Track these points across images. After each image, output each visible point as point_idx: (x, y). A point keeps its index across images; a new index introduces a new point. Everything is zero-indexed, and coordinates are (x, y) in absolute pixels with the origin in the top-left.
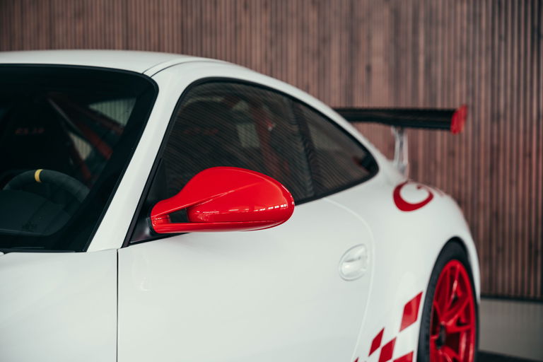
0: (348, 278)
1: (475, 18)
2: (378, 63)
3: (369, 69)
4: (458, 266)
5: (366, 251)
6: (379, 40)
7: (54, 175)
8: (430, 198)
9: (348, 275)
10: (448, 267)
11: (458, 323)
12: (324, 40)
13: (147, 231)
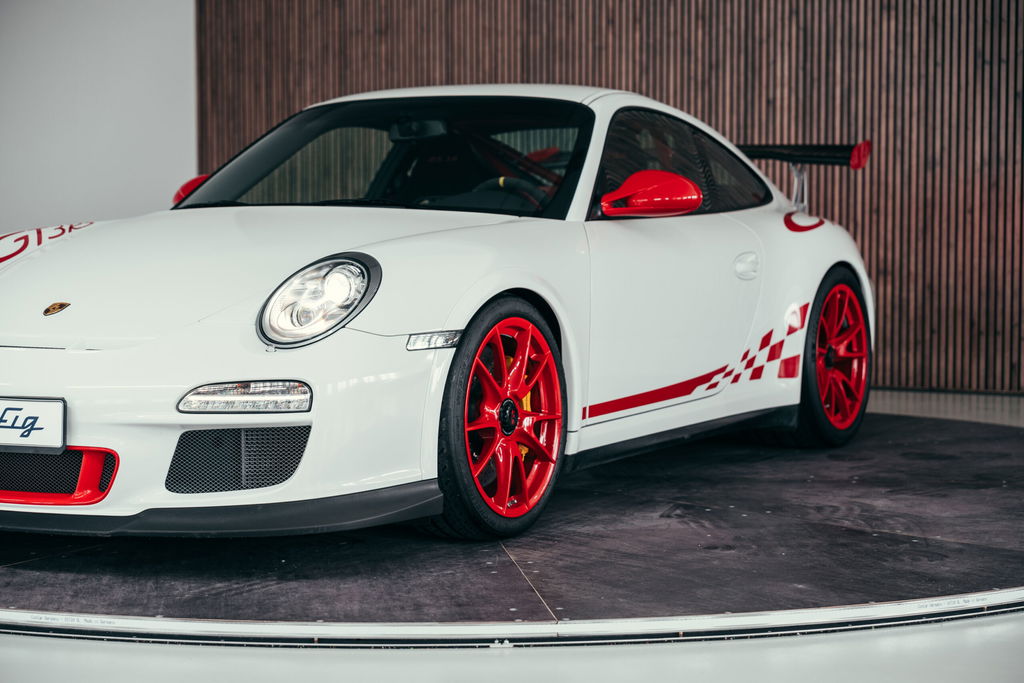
0: (742, 277)
1: (904, 38)
2: (782, 95)
3: (771, 103)
4: (849, 291)
5: (757, 258)
6: (784, 67)
7: (514, 180)
8: (821, 223)
9: (741, 274)
10: (837, 289)
11: (849, 348)
12: (714, 66)
13: (599, 213)
